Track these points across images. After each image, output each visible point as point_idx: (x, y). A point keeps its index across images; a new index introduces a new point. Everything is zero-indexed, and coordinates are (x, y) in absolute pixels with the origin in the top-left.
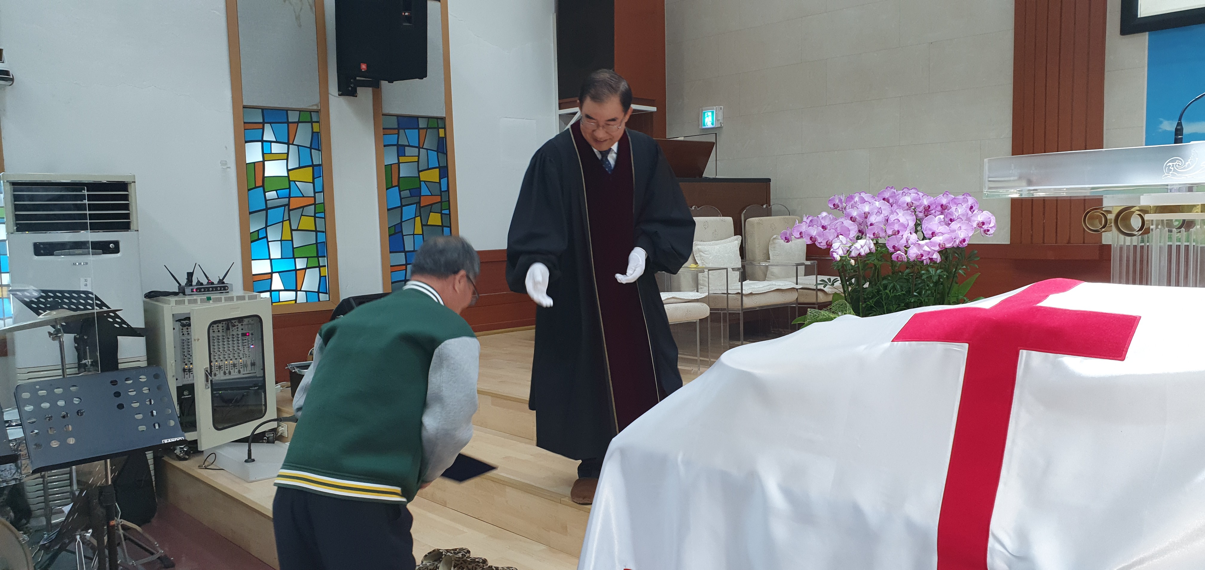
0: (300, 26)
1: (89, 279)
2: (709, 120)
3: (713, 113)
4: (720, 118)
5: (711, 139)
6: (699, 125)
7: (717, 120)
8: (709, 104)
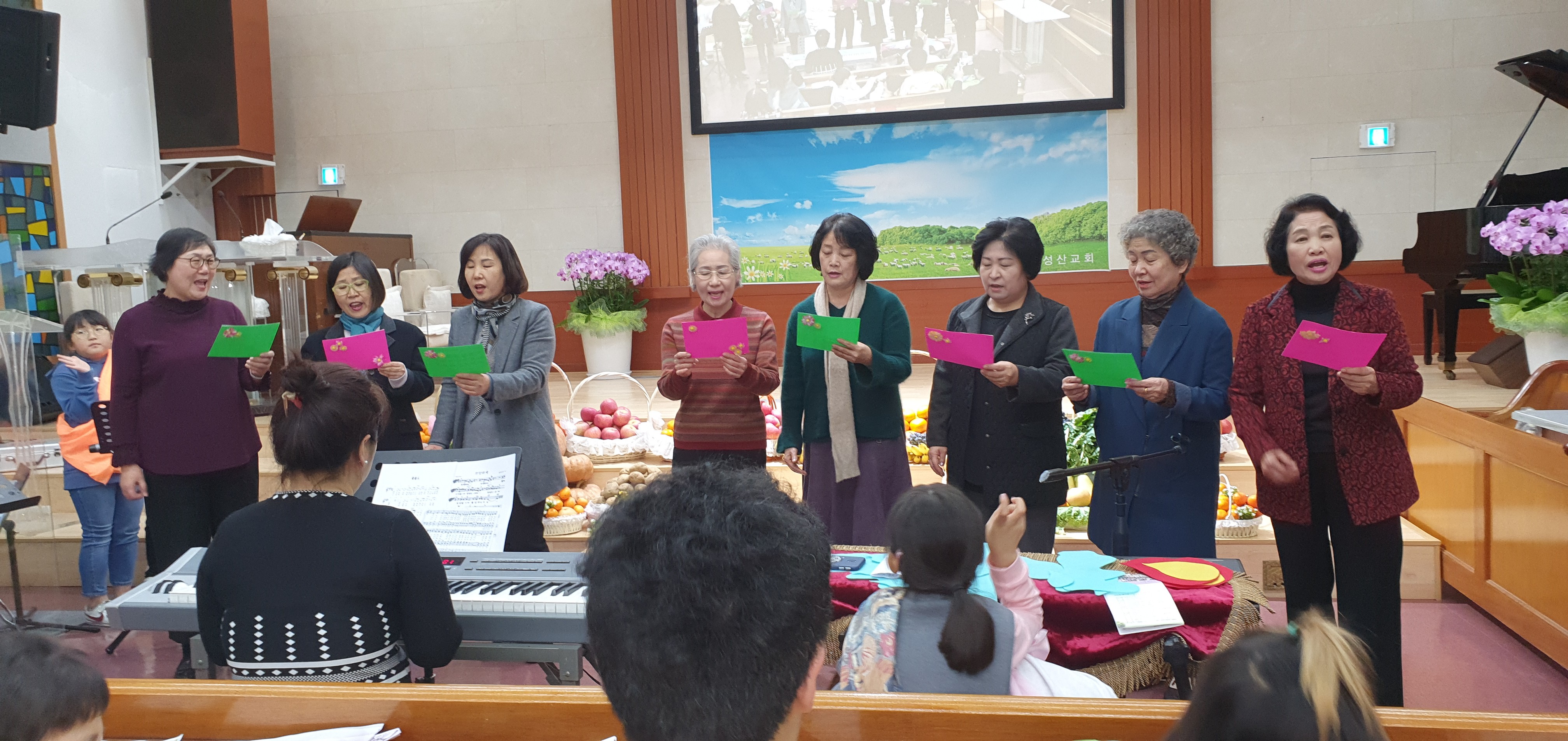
2: (330, 176)
3: (334, 170)
4: (343, 175)
6: (322, 182)
7: (340, 178)
8: (331, 163)
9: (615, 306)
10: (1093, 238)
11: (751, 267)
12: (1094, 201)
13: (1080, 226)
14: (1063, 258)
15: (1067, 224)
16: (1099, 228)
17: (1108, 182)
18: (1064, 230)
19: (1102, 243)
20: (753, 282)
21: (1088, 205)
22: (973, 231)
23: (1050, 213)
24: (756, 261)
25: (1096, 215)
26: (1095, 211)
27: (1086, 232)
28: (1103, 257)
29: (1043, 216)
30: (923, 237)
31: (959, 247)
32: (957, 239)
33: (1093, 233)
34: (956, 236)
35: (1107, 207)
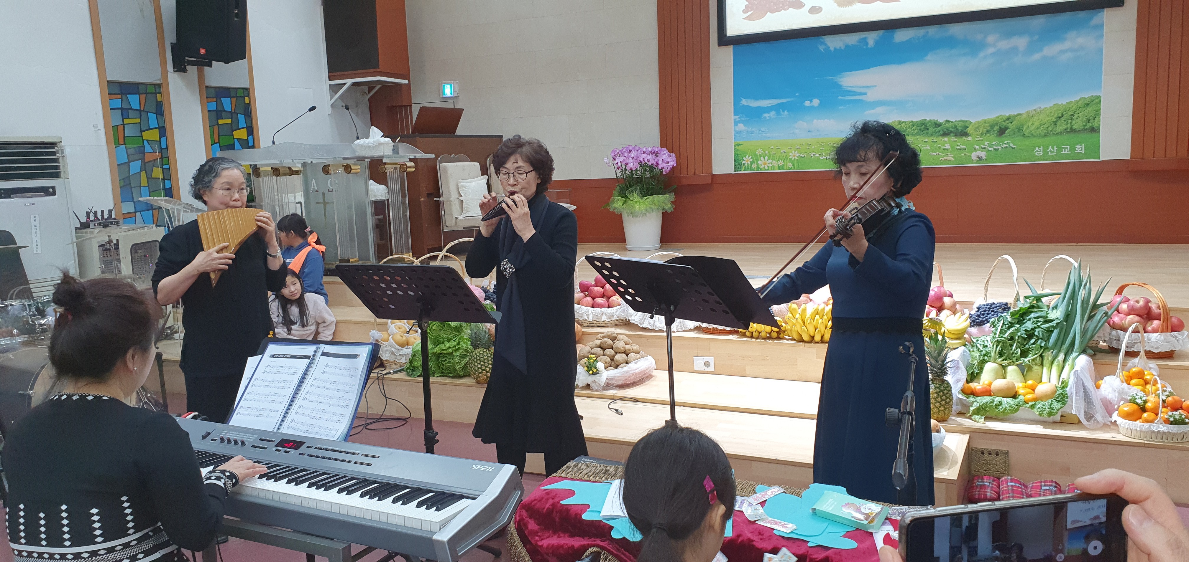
0: (144, 16)
1: (37, 216)
2: (448, 91)
3: (451, 86)
4: (457, 89)
5: (450, 106)
6: (440, 95)
7: (455, 91)
8: (448, 80)
9: (647, 191)
10: (1084, 130)
11: (764, 158)
12: (1087, 95)
13: (1072, 119)
14: (1053, 148)
15: (1060, 118)
16: (1092, 121)
17: (1103, 76)
18: (1055, 123)
19: (1094, 135)
20: (765, 170)
21: (1081, 99)
22: (967, 124)
23: (1042, 108)
24: (769, 152)
25: (1089, 109)
26: (1088, 105)
27: (1078, 124)
28: (1095, 149)
29: (1035, 110)
30: (920, 130)
31: (954, 139)
32: (952, 132)
33: (1085, 126)
34: (950, 129)
35: (1100, 101)
